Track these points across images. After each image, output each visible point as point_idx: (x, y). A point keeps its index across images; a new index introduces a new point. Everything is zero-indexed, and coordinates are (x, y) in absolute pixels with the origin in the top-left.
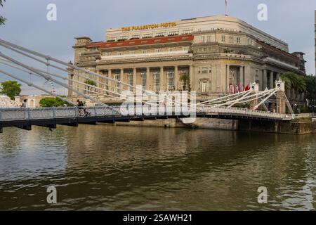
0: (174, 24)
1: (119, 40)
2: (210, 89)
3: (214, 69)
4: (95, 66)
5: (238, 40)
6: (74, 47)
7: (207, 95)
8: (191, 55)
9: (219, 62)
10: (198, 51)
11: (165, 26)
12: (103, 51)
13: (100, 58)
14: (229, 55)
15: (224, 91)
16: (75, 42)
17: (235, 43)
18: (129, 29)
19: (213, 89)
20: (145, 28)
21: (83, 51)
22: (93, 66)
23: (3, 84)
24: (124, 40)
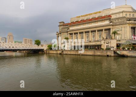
0: (100, 12)
1: (76, 22)
2: (121, 38)
3: (123, 29)
4: (67, 32)
5: (133, 15)
6: (59, 26)
7: (120, 41)
8: (111, 23)
9: (126, 25)
10: (115, 22)
11: (96, 13)
12: (70, 26)
13: (69, 29)
14: (131, 22)
15: (129, 38)
16: (59, 24)
17: (132, 16)
18: (79, 17)
19: (123, 38)
20: (86, 15)
21: (62, 27)
22: (66, 32)
23: (35, 41)
24: (78, 21)
